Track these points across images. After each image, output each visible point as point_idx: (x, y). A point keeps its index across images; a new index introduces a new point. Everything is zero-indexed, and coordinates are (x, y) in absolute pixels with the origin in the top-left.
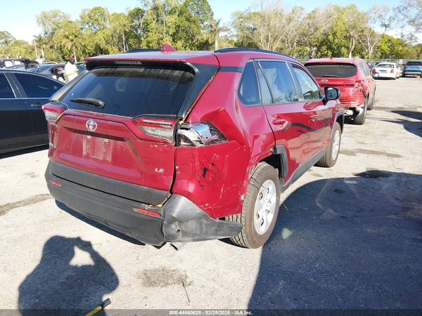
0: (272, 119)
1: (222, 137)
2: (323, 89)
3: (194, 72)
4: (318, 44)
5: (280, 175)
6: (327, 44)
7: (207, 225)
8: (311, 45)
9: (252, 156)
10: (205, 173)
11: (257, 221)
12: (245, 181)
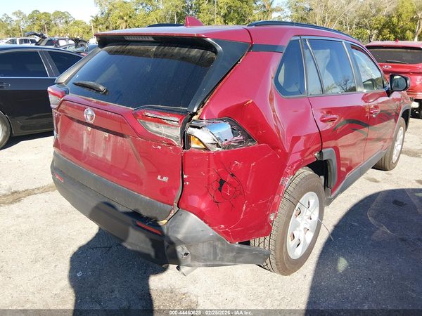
0: (318, 115)
1: (248, 138)
2: (388, 76)
3: (215, 52)
4: (380, 27)
5: (326, 185)
6: (390, 27)
7: (222, 250)
8: (371, 28)
9: (289, 163)
10: (221, 185)
11: (290, 243)
12: (277, 196)
